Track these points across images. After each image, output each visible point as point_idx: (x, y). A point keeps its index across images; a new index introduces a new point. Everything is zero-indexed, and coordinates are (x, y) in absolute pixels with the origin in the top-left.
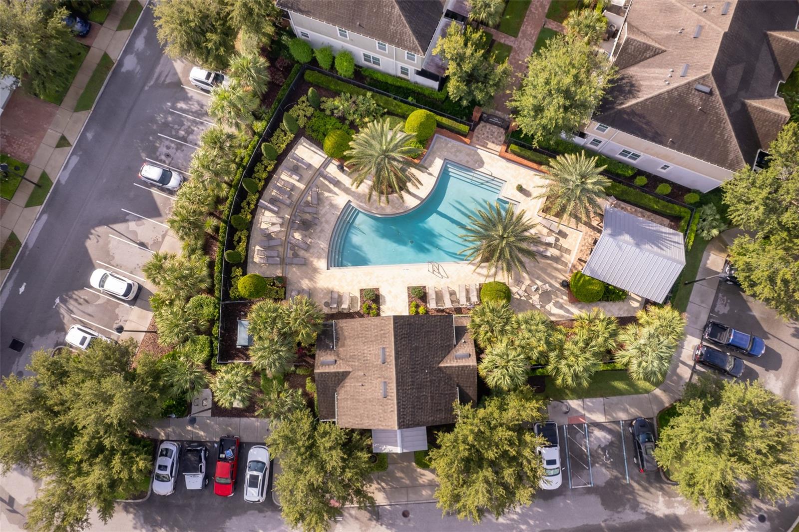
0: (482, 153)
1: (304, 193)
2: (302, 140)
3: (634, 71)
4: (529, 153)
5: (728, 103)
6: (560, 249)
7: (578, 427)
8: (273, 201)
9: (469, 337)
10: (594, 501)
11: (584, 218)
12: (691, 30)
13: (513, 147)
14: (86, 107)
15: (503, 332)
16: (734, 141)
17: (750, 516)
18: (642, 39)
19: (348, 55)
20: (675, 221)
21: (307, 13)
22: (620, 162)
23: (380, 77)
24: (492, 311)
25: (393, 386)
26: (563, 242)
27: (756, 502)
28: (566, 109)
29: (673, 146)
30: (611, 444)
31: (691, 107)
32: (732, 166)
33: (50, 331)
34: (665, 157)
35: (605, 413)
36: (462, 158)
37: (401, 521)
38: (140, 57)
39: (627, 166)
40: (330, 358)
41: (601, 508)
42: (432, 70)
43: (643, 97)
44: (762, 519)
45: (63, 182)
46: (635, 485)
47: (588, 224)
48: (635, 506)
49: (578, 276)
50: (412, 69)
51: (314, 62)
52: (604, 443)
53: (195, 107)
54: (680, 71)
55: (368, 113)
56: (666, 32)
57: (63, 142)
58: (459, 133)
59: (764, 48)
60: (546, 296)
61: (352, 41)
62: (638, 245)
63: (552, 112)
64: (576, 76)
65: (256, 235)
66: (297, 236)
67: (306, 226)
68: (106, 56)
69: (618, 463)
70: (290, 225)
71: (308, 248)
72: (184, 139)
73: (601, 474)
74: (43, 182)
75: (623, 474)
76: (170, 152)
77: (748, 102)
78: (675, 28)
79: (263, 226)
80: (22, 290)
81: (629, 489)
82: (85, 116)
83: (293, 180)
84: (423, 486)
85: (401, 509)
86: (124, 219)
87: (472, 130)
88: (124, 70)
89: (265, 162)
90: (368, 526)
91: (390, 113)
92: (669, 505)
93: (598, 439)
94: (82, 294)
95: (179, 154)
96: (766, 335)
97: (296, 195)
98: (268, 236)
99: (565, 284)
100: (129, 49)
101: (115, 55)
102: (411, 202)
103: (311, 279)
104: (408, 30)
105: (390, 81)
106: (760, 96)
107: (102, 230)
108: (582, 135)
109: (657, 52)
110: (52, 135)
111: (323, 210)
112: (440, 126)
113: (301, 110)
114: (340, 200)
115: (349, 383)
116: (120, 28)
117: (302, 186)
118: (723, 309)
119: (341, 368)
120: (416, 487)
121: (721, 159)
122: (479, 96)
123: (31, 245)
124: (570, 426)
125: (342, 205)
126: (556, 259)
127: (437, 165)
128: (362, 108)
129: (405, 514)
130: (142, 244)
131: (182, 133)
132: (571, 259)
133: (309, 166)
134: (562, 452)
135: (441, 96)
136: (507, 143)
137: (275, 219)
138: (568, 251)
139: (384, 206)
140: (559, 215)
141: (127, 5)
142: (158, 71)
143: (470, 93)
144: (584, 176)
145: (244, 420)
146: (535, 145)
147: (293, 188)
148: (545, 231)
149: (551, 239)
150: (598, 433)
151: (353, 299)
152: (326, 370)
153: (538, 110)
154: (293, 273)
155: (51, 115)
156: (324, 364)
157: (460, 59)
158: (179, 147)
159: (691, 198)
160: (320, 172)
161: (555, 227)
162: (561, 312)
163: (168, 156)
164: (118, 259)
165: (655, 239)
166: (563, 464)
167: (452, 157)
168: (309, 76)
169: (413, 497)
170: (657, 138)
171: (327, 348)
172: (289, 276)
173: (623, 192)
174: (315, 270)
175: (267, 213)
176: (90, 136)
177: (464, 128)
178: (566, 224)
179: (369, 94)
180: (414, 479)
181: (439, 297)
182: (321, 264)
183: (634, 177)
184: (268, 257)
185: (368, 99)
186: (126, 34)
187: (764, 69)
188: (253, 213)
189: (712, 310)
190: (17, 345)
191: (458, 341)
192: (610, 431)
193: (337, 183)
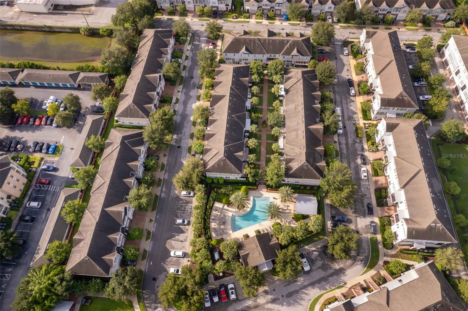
0: (262, 192)
1: (220, 215)
2: (215, 202)
3: (290, 164)
4: (273, 189)
5: (312, 166)
6: (289, 210)
7: (310, 253)
8: (213, 219)
9: (274, 236)
10: (320, 270)
11: (291, 200)
12: (299, 153)
13: (269, 188)
14: (155, 210)
15: (281, 232)
16: (317, 174)
17: (359, 261)
18: (289, 157)
19: (221, 178)
20: (314, 194)
21: (211, 172)
22: (296, 184)
23: (231, 181)
24: (277, 228)
25: (261, 251)
26: (289, 208)
27: (359, 257)
28: (278, 178)
29: (304, 178)
30: (319, 254)
31: (305, 169)
32: (319, 179)
33: (162, 273)
34: (305, 181)
35: (315, 247)
36: (257, 195)
37: (274, 292)
38: (165, 193)
39: (297, 185)
40: (243, 251)
41: (323, 272)
42: (244, 176)
43: (294, 169)
44: (361, 261)
45: (154, 231)
46: (329, 263)
47: (292, 201)
48: (331, 268)
49: (295, 215)
50: (238, 177)
51: (213, 182)
52: (317, 255)
53: (185, 201)
54: (299, 162)
55: (231, 191)
56: (294, 154)
57: (151, 221)
58: (254, 189)
59: (316, 152)
60: (290, 223)
61: (223, 175)
62: (305, 203)
63: (275, 179)
64: (277, 170)
65: (211, 229)
66: (222, 227)
67: (224, 223)
68: (156, 195)
69: (322, 259)
70: (219, 224)
71: (226, 229)
72: (184, 210)
73: (319, 263)
74: (149, 233)
75: (325, 261)
76: (181, 215)
77: (317, 164)
78: (295, 153)
79: (213, 227)
80: (151, 264)
81: (328, 265)
82: (155, 212)
83: (217, 213)
84: (276, 281)
85: (272, 289)
86: (174, 236)
87: (257, 187)
88: (162, 197)
89: (208, 210)
90: (265, 297)
91: (236, 189)
92: (339, 265)
93: (315, 254)
94: (169, 259)
95: (184, 215)
96: (346, 216)
97: (218, 216)
98: (215, 229)
99: (293, 218)
100: (162, 191)
101: (158, 194)
102: (249, 210)
103: (230, 237)
104: (237, 170)
105: (233, 181)
106: (319, 162)
107: (169, 241)
108: (285, 181)
109: (293, 159)
110: (147, 220)
111: (227, 218)
112: (249, 189)
113: (213, 194)
114: (230, 214)
115: (250, 256)
116: (158, 187)
117: (219, 214)
118: (334, 212)
119: (247, 252)
120: (274, 282)
121: (316, 178)
122: (257, 179)
123: (150, 251)
124: (307, 253)
125: (231, 215)
126: (289, 213)
127: (252, 198)
128: (229, 190)
129: (274, 290)
130: (182, 241)
131: (183, 209)
132: (292, 212)
133: (220, 208)
134: (307, 260)
135: (247, 181)
136: (267, 188)
137: (215, 224)
138: (291, 210)
139: (242, 212)
140: (284, 202)
141: (158, 181)
142: (171, 195)
143: (255, 179)
144: (287, 191)
145: (224, 279)
146: (274, 187)
147: (217, 215)
148: (284, 207)
149: (286, 208)
150: (315, 253)
151: (242, 239)
152: (243, 254)
153: (272, 179)
154: (224, 236)
155: (146, 214)
156: (242, 253)
157: (251, 173)
158: (183, 213)
159: (316, 188)
160: (223, 209)
161: (286, 205)
162: (295, 225)
163: (181, 216)
164: (176, 247)
165: (309, 200)
166: (308, 262)
167: (254, 195)
168: (213, 186)
169: (274, 285)
170: (300, 177)
171: (241, 249)
172: (223, 238)
173: (299, 192)
174: (230, 234)
175: (213, 223)
176: (158, 217)
177: (255, 187)
178: (288, 203)
179: (229, 186)
180: (273, 279)
181: (263, 231)
182: (231, 232)
183: (300, 187)
184: (217, 234)
185: (230, 187)
186: (160, 188)
187: (317, 156)
188: (209, 224)
189: (331, 213)
190: (154, 279)
191: (272, 238)
192: (317, 251)
193: (228, 210)
